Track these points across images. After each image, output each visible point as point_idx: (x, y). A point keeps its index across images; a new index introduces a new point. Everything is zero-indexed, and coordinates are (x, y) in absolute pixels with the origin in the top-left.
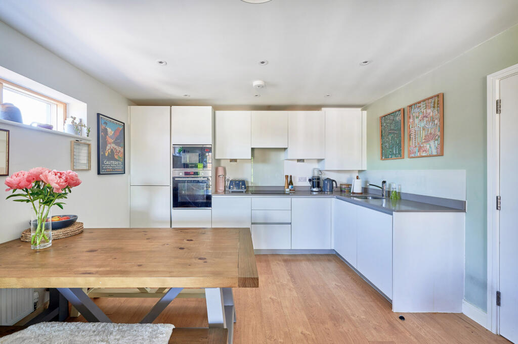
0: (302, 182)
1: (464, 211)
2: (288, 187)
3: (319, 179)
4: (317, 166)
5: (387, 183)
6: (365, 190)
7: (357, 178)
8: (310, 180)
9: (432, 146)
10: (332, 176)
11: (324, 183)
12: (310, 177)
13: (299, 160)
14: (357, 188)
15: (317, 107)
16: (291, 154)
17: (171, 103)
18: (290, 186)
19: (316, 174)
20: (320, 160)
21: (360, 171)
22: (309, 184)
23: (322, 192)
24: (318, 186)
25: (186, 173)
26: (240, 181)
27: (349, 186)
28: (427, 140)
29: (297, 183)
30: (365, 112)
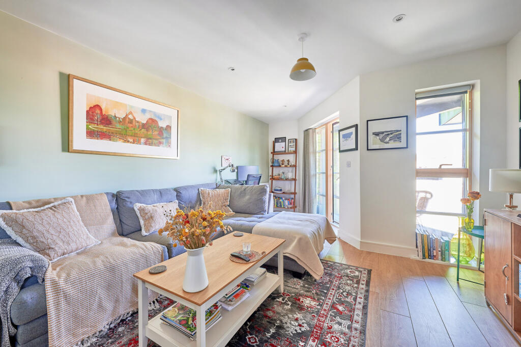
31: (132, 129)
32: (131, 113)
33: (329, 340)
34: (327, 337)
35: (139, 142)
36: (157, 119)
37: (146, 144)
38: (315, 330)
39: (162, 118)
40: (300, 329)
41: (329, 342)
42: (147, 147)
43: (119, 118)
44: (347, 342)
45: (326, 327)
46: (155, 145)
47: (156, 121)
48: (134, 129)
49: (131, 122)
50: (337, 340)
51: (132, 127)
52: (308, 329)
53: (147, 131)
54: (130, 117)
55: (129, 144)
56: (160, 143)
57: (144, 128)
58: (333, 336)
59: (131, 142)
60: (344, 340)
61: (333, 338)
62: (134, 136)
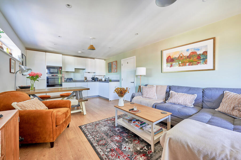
0: (89, 78)
1: (119, 82)
2: (85, 80)
3: (94, 78)
4: (93, 74)
5: (109, 78)
6: (105, 80)
7: (103, 77)
8: (92, 78)
9: (116, 70)
10: (97, 77)
11: (96, 79)
12: (92, 77)
13: (88, 73)
14: (103, 80)
15: (94, 58)
16: (87, 71)
17: (46, 51)
18: (86, 80)
19: (93, 77)
20: (94, 73)
21: (104, 76)
22: (91, 79)
23: (95, 81)
24: (94, 80)
25: (52, 76)
26: (71, 78)
27: (102, 79)
28: (115, 69)
29: (88, 79)
30: (105, 61)
31: (182, 60)
32: (181, 54)
33: (113, 153)
34: (115, 153)
35: (185, 65)
36: (196, 51)
37: (189, 65)
38: (120, 151)
39: (200, 49)
40: (123, 147)
41: (113, 152)
42: (190, 66)
43: (177, 58)
44: (109, 158)
45: (120, 156)
46: (195, 65)
47: (196, 52)
48: (183, 60)
49: (182, 57)
50: (112, 155)
51: (182, 59)
52: (122, 150)
53: (190, 59)
54: (181, 55)
55: (181, 67)
56: (198, 63)
57: (188, 58)
58: (114, 155)
59: (182, 66)
60: (110, 158)
61: (114, 154)
62: (183, 63)
